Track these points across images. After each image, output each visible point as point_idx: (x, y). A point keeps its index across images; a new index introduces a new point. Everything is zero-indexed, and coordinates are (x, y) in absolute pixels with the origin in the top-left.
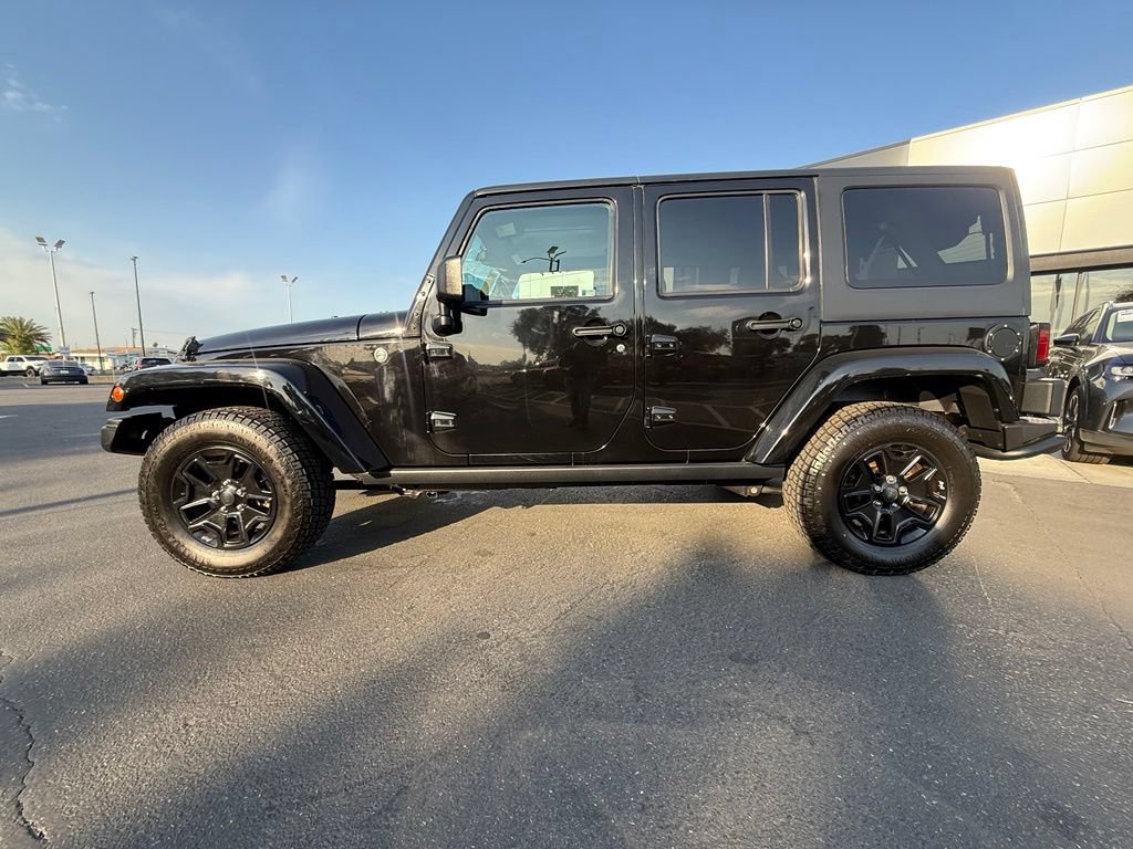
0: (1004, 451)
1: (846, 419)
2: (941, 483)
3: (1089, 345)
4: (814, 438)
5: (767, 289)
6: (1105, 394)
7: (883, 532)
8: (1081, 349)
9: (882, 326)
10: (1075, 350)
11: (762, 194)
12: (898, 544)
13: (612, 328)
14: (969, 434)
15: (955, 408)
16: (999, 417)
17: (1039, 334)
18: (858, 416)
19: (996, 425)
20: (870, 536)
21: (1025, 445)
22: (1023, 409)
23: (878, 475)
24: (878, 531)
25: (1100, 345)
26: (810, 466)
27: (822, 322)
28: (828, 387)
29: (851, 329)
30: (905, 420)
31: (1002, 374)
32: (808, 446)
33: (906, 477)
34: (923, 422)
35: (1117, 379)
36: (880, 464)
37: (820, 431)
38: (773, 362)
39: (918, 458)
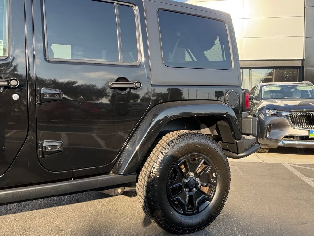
0: (238, 154)
1: (168, 142)
2: (214, 174)
3: (257, 100)
4: (152, 154)
5: (120, 63)
6: (264, 122)
7: (190, 206)
8: (255, 102)
9: (181, 88)
10: (253, 102)
11: (113, 3)
12: (198, 212)
13: (7, 81)
14: (222, 146)
15: (216, 133)
16: (234, 136)
17: (245, 95)
18: (174, 140)
19: (234, 141)
20: (184, 211)
21: (246, 150)
22: (243, 132)
23: (186, 173)
24: (188, 206)
25: (260, 100)
26: (151, 172)
27: (152, 85)
28: (158, 122)
29: (169, 90)
30: (196, 140)
31: (233, 114)
32: (149, 159)
33: (198, 172)
34: (203, 141)
35: (268, 115)
36: (186, 167)
37: (155, 150)
38: (131, 107)
39: (203, 161)
